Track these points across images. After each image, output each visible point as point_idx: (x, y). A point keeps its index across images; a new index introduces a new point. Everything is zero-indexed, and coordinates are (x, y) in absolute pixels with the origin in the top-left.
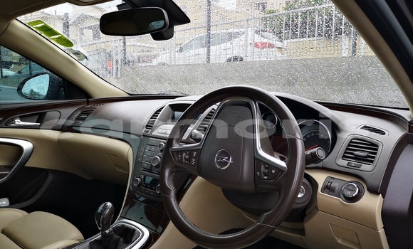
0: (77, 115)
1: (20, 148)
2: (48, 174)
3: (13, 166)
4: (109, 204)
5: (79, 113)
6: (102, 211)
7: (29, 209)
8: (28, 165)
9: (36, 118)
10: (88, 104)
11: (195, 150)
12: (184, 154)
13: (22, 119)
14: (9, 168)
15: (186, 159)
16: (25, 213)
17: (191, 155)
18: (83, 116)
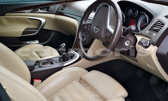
0: (61, 8)
1: (40, 21)
2: (52, 32)
3: (39, 28)
4: (64, 44)
5: (62, 6)
6: (62, 46)
7: (44, 45)
8: (44, 28)
9: (46, 9)
10: (66, 2)
11: (89, 25)
12: (86, 26)
13: (41, 9)
14: (37, 29)
15: (86, 28)
16: (43, 46)
17: (88, 26)
18: (63, 8)
